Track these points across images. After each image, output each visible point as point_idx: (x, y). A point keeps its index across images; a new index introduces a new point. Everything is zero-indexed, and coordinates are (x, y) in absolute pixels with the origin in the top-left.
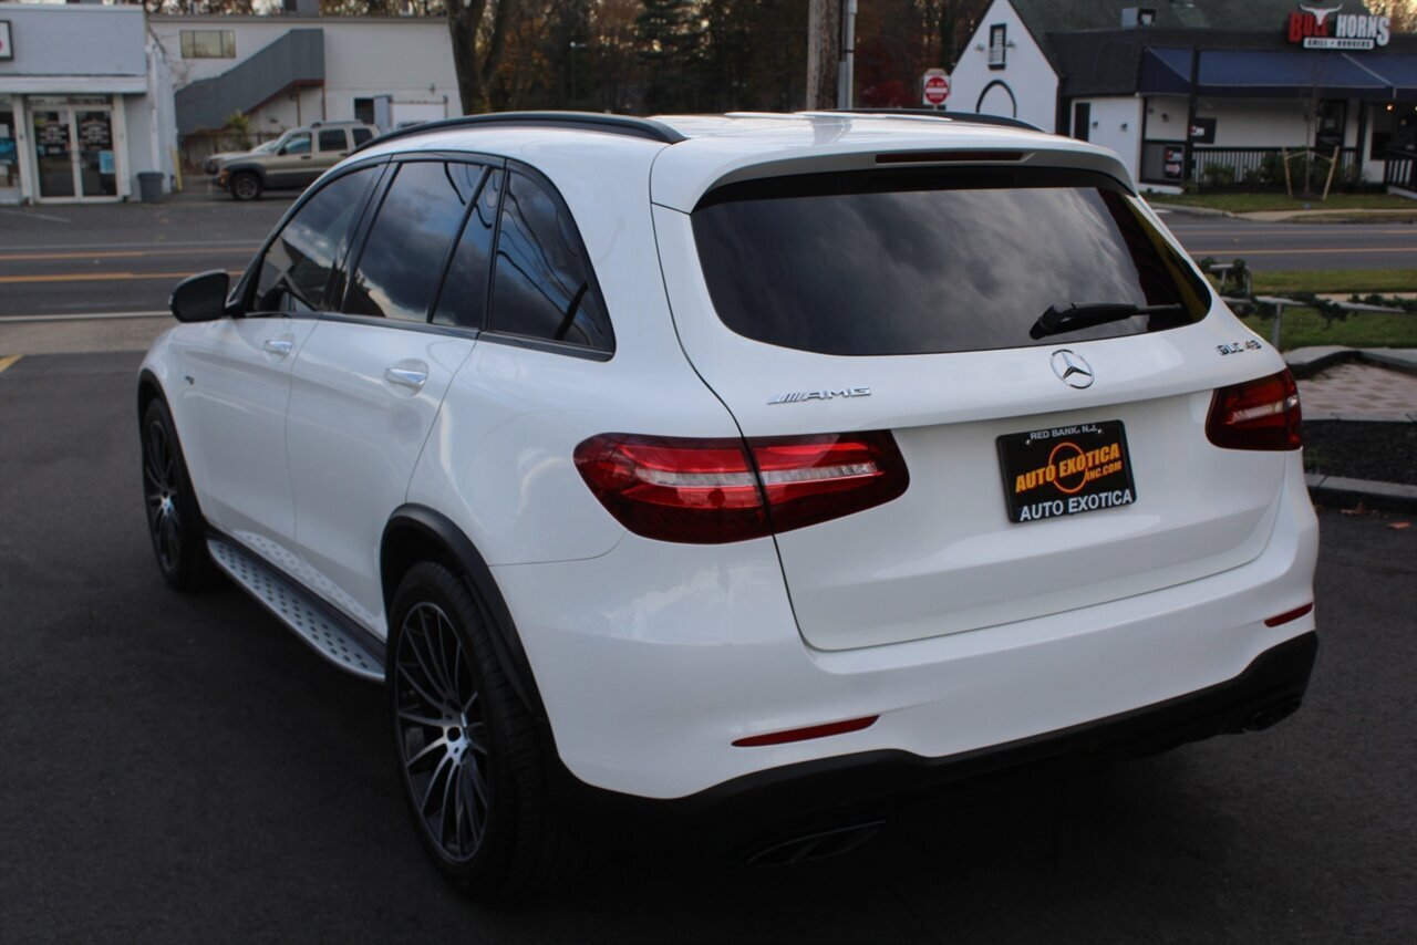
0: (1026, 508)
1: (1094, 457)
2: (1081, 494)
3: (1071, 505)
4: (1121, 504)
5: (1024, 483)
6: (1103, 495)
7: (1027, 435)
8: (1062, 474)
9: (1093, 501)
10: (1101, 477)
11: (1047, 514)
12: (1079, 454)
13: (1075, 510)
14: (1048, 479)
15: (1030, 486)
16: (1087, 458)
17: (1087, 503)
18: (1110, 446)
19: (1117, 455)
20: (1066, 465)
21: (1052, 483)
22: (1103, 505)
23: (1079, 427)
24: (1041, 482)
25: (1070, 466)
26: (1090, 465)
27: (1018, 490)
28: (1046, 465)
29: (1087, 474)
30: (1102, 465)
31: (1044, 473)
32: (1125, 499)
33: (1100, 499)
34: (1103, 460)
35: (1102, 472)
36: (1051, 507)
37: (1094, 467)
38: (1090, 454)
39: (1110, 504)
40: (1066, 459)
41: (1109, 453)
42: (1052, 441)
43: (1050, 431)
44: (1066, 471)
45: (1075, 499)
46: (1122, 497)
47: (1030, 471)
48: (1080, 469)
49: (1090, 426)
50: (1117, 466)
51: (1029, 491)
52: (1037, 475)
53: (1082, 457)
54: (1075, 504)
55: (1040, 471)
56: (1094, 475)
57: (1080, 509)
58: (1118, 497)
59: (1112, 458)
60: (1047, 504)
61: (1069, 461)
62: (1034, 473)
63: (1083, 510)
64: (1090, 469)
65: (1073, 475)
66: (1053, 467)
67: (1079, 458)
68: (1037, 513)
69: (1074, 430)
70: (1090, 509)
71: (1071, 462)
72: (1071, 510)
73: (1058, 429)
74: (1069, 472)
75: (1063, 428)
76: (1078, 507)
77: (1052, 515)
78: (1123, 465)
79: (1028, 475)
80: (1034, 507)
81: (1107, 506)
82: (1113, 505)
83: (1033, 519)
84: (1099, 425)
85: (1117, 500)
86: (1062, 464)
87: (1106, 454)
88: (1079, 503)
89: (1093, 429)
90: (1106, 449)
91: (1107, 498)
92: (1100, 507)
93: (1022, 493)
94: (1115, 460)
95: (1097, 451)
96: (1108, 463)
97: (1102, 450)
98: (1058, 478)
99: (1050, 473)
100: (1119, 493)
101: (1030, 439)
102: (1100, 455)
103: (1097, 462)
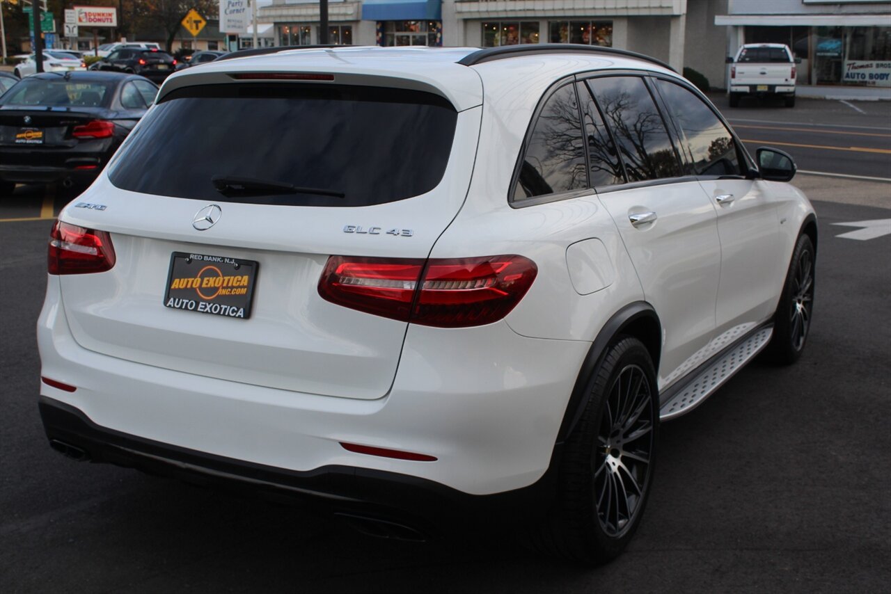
0: (172, 299)
1: (229, 280)
2: (210, 301)
3: (200, 306)
4: (235, 316)
5: (178, 284)
6: (224, 307)
7: (187, 255)
8: (204, 285)
9: (216, 309)
10: (229, 295)
11: (183, 307)
12: (219, 276)
13: (202, 310)
14: (194, 286)
15: (181, 287)
16: (224, 280)
17: (211, 308)
18: (242, 277)
19: (246, 284)
20: (208, 281)
21: (195, 289)
22: (222, 313)
23: (223, 258)
24: (189, 286)
25: (211, 282)
26: (225, 285)
27: (173, 287)
28: (195, 277)
29: (220, 290)
30: (232, 287)
31: (193, 282)
32: (239, 314)
33: (221, 308)
34: (234, 285)
35: (231, 292)
36: (187, 303)
37: (227, 287)
38: (226, 278)
39: (227, 314)
40: (209, 276)
41: (240, 281)
42: (203, 262)
43: (203, 256)
44: (207, 284)
45: (204, 303)
46: (237, 312)
47: (184, 278)
48: (216, 285)
49: (231, 259)
50: (244, 291)
51: (179, 289)
52: (188, 282)
53: (221, 278)
54: (203, 307)
55: (191, 280)
56: (225, 292)
57: (205, 311)
58: (233, 311)
59: (241, 284)
60: (185, 301)
61: (211, 278)
62: (186, 280)
63: (207, 312)
64: (223, 288)
65: (211, 288)
66: (199, 280)
67: (218, 278)
68: (178, 304)
69: (219, 259)
70: (211, 313)
71: (212, 280)
72: (199, 309)
73: (209, 256)
74: (209, 286)
75: (212, 257)
76: (204, 309)
77: (186, 308)
78: (247, 291)
79: (182, 280)
80: (177, 300)
81: (224, 314)
82: (229, 315)
83: (174, 307)
84: (237, 260)
85: (233, 313)
86: (206, 279)
87: (238, 281)
88: (206, 307)
89: (233, 262)
90: (240, 278)
91: (226, 309)
92: (219, 314)
93: (175, 289)
94: (243, 287)
95: (232, 278)
96: (237, 287)
97: (236, 278)
98: (200, 287)
99: (196, 282)
100: (236, 309)
101: (189, 257)
102: (233, 280)
103: (230, 285)
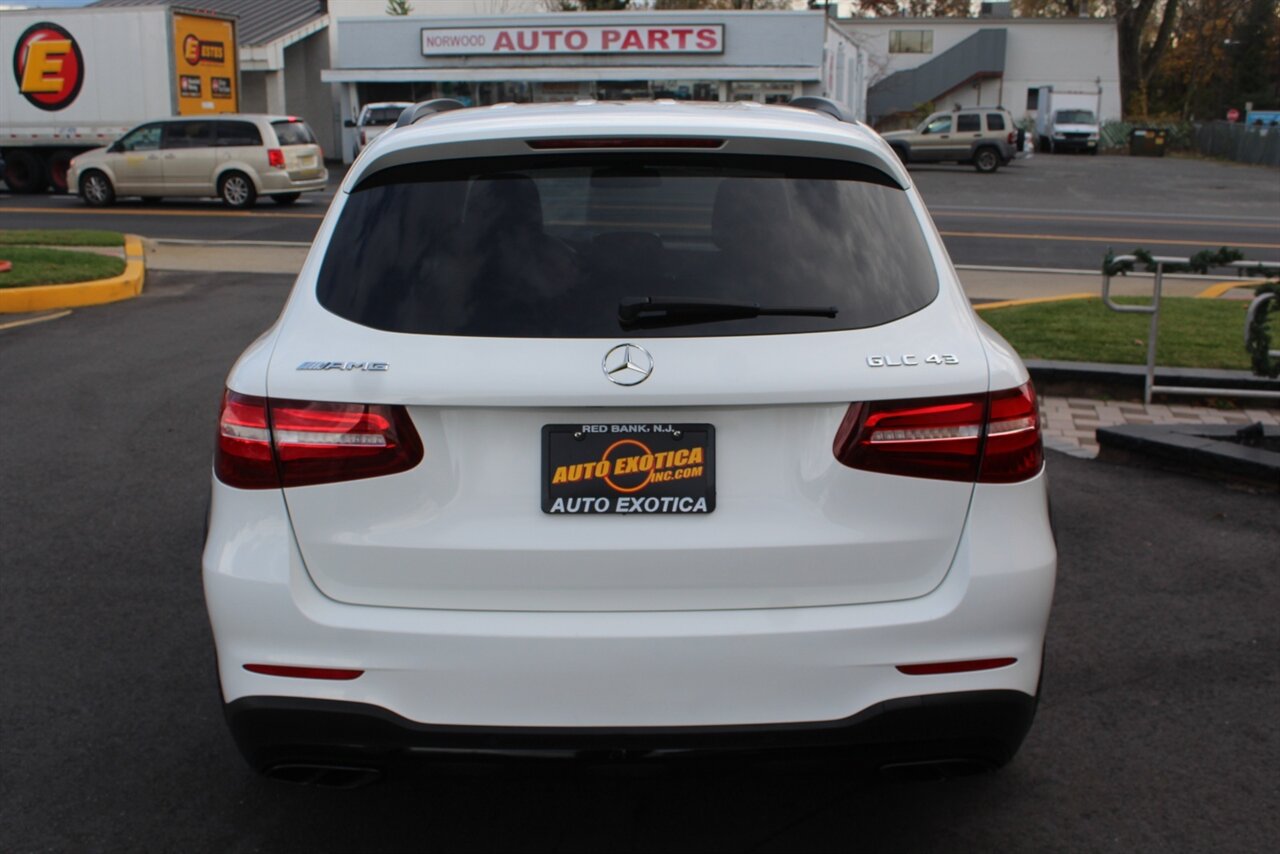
0: (560, 500)
1: (666, 458)
2: (637, 495)
3: (619, 504)
4: (691, 512)
5: (561, 475)
6: (666, 500)
7: (579, 427)
8: (618, 471)
9: (652, 505)
10: (670, 481)
11: (586, 509)
12: (645, 453)
13: (626, 510)
14: (598, 475)
15: (571, 478)
16: (656, 459)
17: (642, 505)
18: (690, 450)
19: (699, 460)
20: (626, 463)
21: (602, 479)
22: (665, 510)
23: (650, 426)
24: (588, 476)
25: (632, 465)
26: (659, 466)
27: (556, 480)
28: (598, 460)
29: (652, 475)
30: (674, 468)
31: (594, 468)
32: (697, 507)
33: (662, 504)
34: (677, 463)
35: (673, 475)
36: (592, 504)
37: (664, 469)
38: (660, 456)
39: (674, 509)
40: (627, 456)
41: (688, 457)
42: (609, 436)
43: (609, 426)
44: (624, 468)
45: (628, 499)
46: (693, 505)
47: (580, 463)
48: (643, 469)
49: (665, 426)
50: (698, 471)
51: (569, 483)
52: (584, 469)
53: (650, 457)
54: (627, 504)
55: (589, 466)
56: (660, 477)
57: (632, 510)
58: (686, 504)
59: (691, 462)
60: (588, 500)
61: (630, 460)
62: (580, 467)
63: (636, 512)
64: (656, 471)
65: (632, 474)
66: (607, 464)
67: (644, 458)
68: (573, 506)
69: (641, 428)
70: (645, 512)
71: (632, 461)
72: (618, 509)
73: (621, 426)
74: (628, 471)
75: (627, 425)
76: (629, 507)
77: (592, 511)
78: (704, 471)
79: (572, 468)
80: (570, 500)
81: (669, 511)
82: (679, 512)
83: (567, 512)
84: (676, 426)
85: (686, 507)
86: (620, 461)
87: (682, 457)
88: (631, 504)
89: (670, 430)
90: (686, 452)
91: (671, 503)
92: (659, 511)
93: (560, 484)
94: (697, 465)
95: (671, 454)
96: (684, 467)
97: (679, 453)
98: (611, 475)
99: (602, 469)
100: (691, 501)
101: (581, 431)
102: (675, 458)
103: (669, 464)
